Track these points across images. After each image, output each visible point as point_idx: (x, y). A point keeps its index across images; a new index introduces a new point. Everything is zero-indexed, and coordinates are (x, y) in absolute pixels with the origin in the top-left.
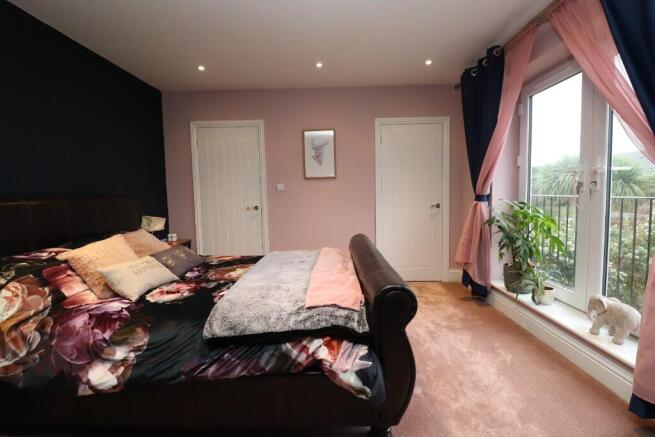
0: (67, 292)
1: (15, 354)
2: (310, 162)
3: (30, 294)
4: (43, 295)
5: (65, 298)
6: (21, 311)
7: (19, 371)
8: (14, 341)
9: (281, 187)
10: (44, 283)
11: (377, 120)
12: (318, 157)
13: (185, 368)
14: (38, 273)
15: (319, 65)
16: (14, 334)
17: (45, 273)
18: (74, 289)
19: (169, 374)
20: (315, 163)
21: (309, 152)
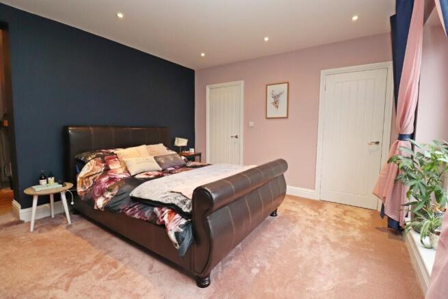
0: (111, 167)
1: (85, 187)
2: (270, 107)
3: (97, 165)
4: (101, 166)
5: (109, 169)
6: (92, 171)
7: (83, 194)
8: (86, 182)
9: (251, 124)
10: (104, 162)
11: (322, 72)
12: (276, 103)
13: (122, 208)
14: (103, 157)
15: (266, 39)
16: (87, 180)
17: (105, 158)
18: (115, 166)
19: (117, 208)
20: (273, 107)
21: (270, 100)
